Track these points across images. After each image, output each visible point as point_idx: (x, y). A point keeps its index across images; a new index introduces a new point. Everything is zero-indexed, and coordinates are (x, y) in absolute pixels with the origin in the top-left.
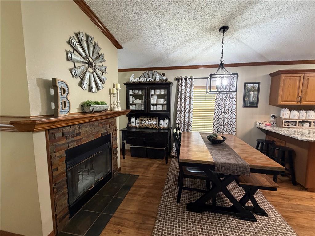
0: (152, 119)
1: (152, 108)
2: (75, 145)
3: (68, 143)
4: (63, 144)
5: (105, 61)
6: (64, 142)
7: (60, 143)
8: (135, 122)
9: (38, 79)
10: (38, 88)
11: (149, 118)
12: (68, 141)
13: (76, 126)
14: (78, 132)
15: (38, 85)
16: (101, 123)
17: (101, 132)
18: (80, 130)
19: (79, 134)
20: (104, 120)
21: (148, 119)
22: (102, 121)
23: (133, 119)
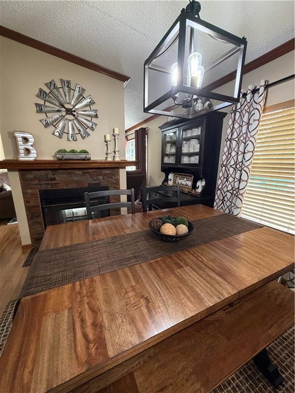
0: (188, 177)
1: (185, 160)
2: (49, 187)
3: (41, 184)
4: (36, 184)
5: (94, 103)
6: (36, 183)
7: (32, 183)
8: (172, 180)
9: (8, 132)
10: (10, 139)
11: (185, 175)
12: (42, 183)
13: (49, 171)
14: (53, 177)
15: (9, 137)
16: (89, 173)
17: (88, 182)
18: (56, 176)
19: (54, 179)
20: (94, 170)
21: (184, 177)
22: (90, 171)
23: (171, 176)
